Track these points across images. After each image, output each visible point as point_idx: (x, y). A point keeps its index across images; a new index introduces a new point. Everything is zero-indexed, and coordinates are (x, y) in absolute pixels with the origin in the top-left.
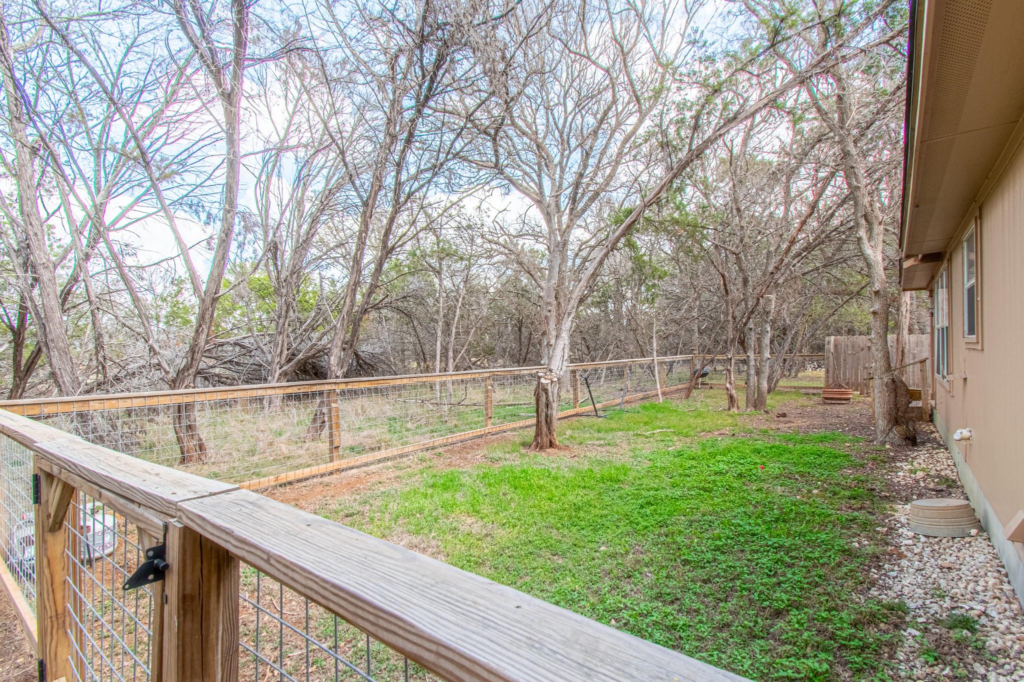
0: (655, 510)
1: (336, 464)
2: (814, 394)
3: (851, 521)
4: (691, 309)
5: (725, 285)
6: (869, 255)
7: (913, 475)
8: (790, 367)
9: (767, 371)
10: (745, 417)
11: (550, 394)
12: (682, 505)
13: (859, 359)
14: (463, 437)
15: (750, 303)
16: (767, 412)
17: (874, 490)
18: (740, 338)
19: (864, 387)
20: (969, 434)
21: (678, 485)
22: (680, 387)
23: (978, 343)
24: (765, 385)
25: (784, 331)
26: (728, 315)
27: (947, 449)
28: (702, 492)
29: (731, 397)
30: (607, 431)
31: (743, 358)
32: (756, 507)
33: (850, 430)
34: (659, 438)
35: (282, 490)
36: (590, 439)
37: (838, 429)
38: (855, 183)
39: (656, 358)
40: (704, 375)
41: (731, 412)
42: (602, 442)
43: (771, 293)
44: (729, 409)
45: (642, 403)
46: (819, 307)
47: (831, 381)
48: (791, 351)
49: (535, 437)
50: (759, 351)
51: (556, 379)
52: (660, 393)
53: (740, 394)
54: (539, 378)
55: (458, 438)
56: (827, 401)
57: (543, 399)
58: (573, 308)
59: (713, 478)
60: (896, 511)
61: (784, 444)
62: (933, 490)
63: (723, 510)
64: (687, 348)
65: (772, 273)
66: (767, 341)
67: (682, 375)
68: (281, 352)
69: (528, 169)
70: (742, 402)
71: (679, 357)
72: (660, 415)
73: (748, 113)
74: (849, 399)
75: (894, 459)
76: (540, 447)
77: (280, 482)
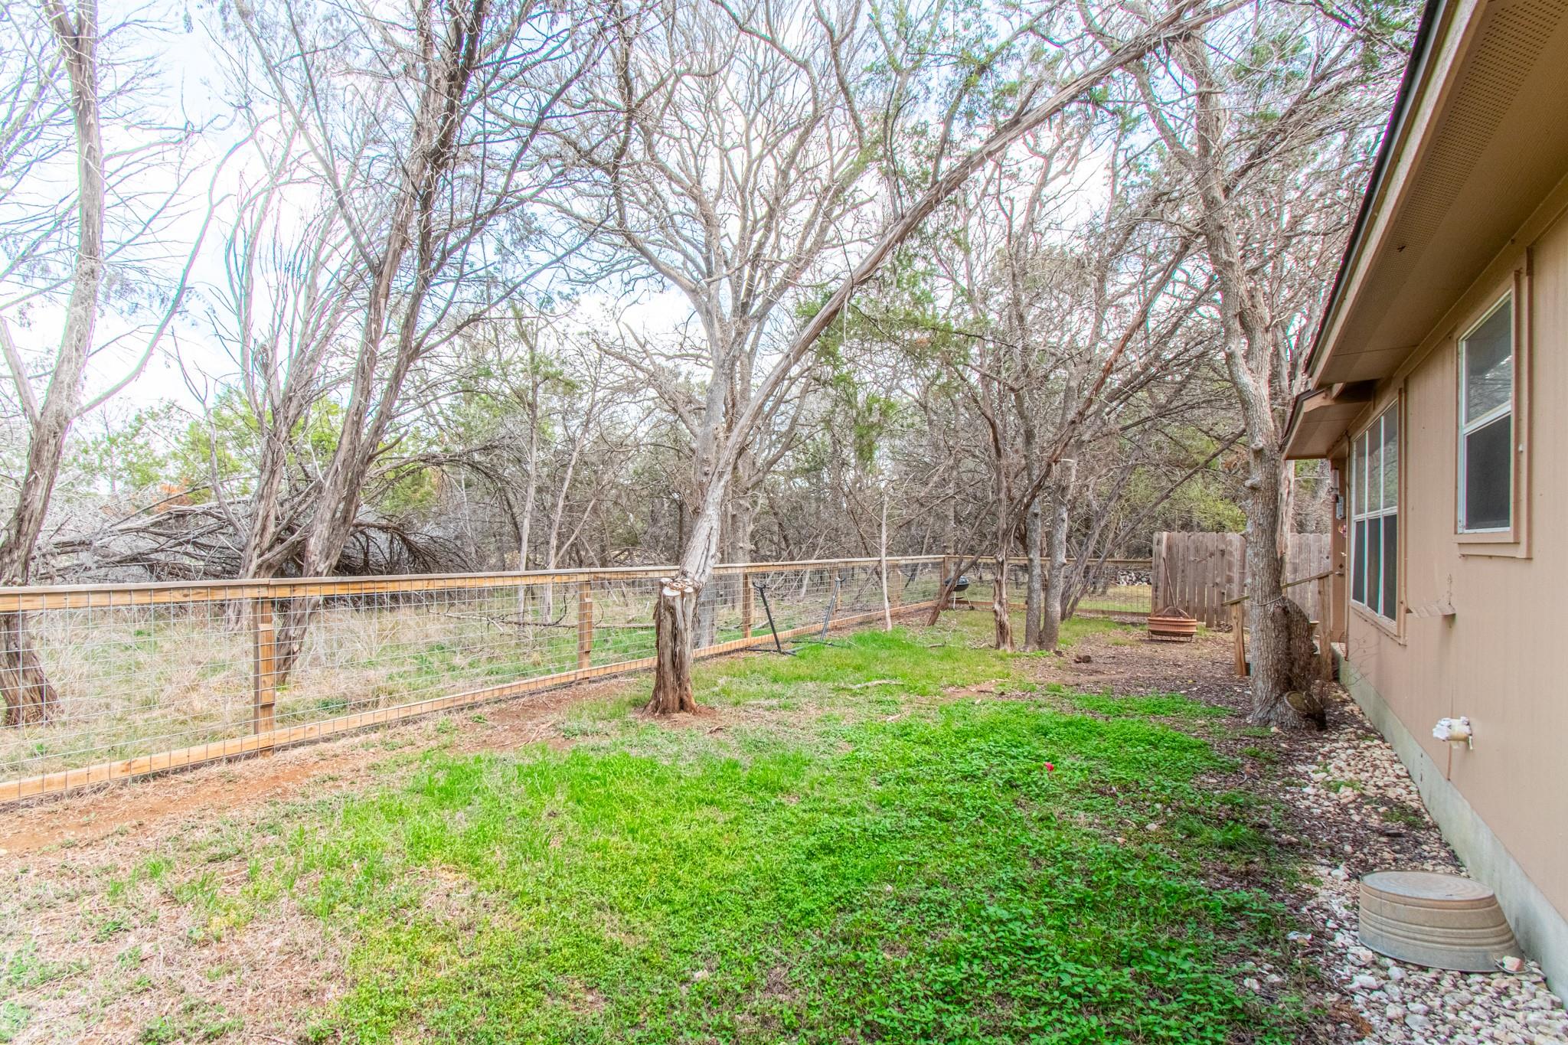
0: (835, 867)
1: (264, 738)
2: (1133, 624)
3: (1233, 910)
4: (944, 482)
5: (996, 440)
6: (1245, 385)
7: (1332, 795)
8: (1094, 579)
9: (1060, 585)
10: (1024, 660)
11: (679, 615)
12: (891, 853)
13: (1206, 567)
14: (533, 687)
15: (1036, 472)
16: (1059, 653)
17: (1266, 826)
18: (1018, 528)
19: (1216, 616)
20: (1466, 730)
21: (890, 803)
22: (923, 605)
23: (1517, 543)
24: (1057, 608)
25: (1087, 523)
26: (999, 490)
27: (1382, 738)
28: (933, 821)
29: (1001, 627)
30: (788, 682)
31: (1022, 563)
32: (1037, 864)
33: (1200, 692)
34: (874, 697)
35: (138, 788)
36: (755, 696)
37: (1179, 688)
38: (1225, 256)
39: (884, 558)
40: (962, 587)
41: (1000, 652)
42: (775, 702)
43: (1070, 456)
44: (998, 646)
45: (859, 630)
46: (1141, 488)
47: (1161, 606)
48: (1096, 554)
49: (655, 691)
50: (1049, 552)
51: (690, 590)
52: (888, 614)
53: (1016, 619)
54: (662, 585)
55: (524, 688)
56: (1155, 637)
57: (668, 625)
58: (728, 464)
59: (957, 788)
60: (1319, 883)
61: (1089, 716)
62: (1382, 833)
63: (971, 872)
64: (936, 543)
65: (1073, 422)
66: (1062, 535)
67: (931, 586)
68: (264, 529)
69: (690, 250)
70: (1019, 637)
71: (923, 558)
72: (884, 654)
73: (1041, 114)
74: (1190, 635)
75: (1289, 757)
76: (662, 709)
77: (135, 773)
